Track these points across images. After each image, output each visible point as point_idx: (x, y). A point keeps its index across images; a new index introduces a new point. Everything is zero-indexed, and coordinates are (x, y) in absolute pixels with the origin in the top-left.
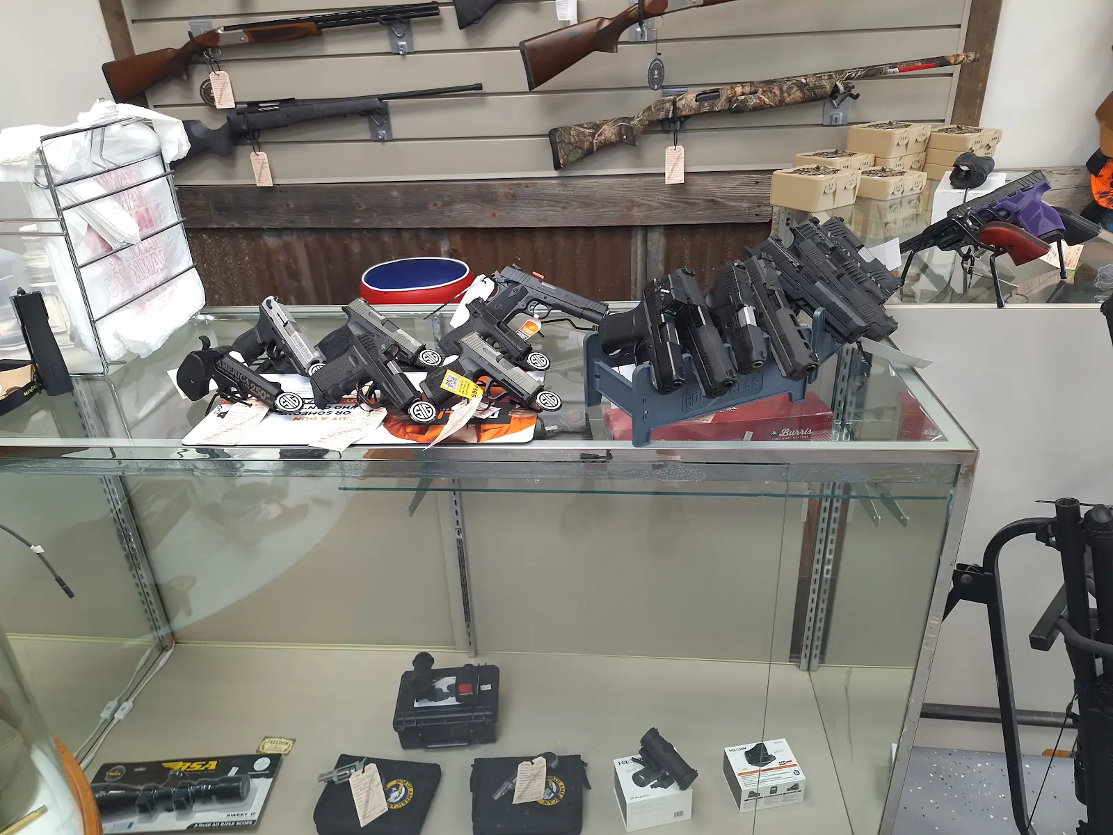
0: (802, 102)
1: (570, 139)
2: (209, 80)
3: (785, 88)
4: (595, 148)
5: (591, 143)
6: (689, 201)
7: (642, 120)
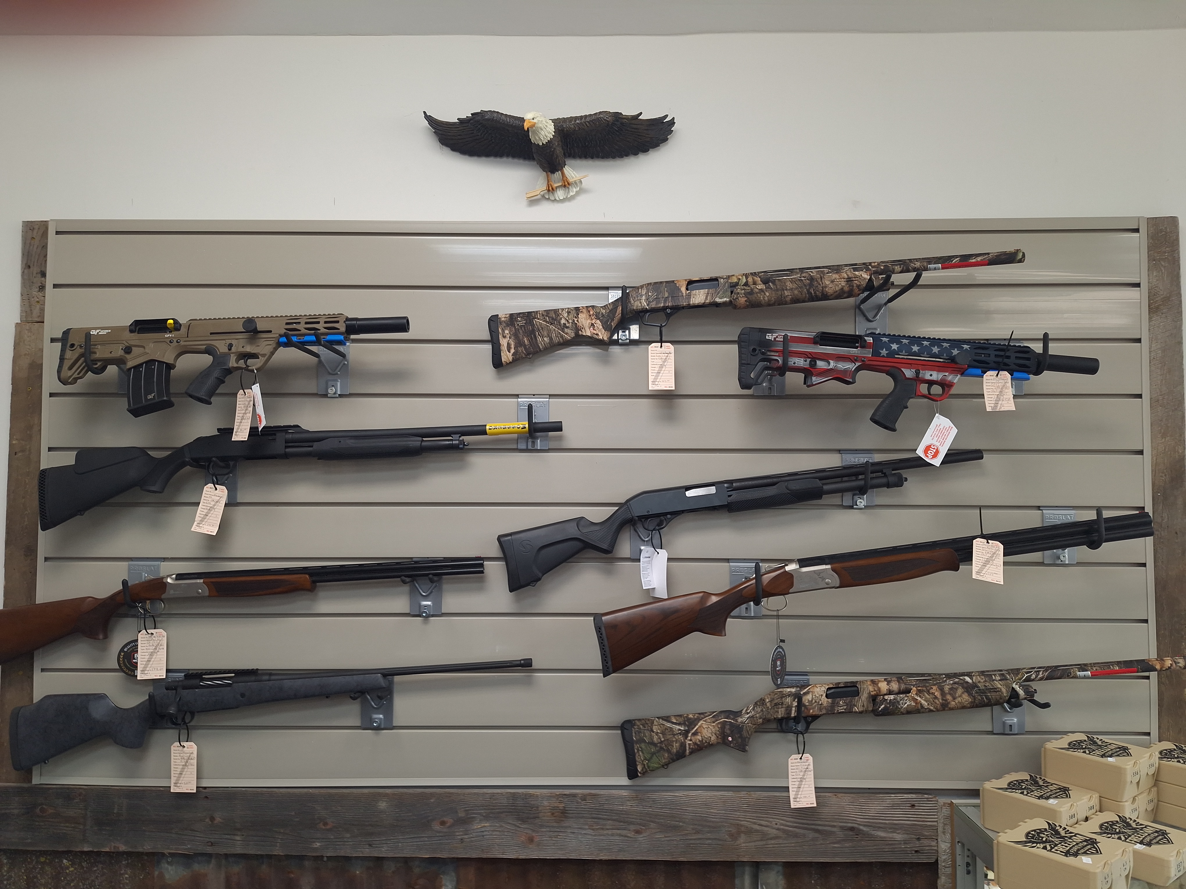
0: (972, 707)
1: (651, 737)
2: (137, 641)
3: (947, 688)
4: (688, 751)
5: (683, 745)
6: (820, 828)
7: (752, 717)
